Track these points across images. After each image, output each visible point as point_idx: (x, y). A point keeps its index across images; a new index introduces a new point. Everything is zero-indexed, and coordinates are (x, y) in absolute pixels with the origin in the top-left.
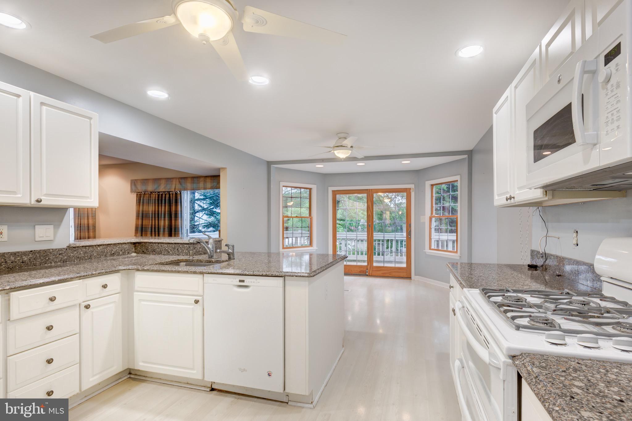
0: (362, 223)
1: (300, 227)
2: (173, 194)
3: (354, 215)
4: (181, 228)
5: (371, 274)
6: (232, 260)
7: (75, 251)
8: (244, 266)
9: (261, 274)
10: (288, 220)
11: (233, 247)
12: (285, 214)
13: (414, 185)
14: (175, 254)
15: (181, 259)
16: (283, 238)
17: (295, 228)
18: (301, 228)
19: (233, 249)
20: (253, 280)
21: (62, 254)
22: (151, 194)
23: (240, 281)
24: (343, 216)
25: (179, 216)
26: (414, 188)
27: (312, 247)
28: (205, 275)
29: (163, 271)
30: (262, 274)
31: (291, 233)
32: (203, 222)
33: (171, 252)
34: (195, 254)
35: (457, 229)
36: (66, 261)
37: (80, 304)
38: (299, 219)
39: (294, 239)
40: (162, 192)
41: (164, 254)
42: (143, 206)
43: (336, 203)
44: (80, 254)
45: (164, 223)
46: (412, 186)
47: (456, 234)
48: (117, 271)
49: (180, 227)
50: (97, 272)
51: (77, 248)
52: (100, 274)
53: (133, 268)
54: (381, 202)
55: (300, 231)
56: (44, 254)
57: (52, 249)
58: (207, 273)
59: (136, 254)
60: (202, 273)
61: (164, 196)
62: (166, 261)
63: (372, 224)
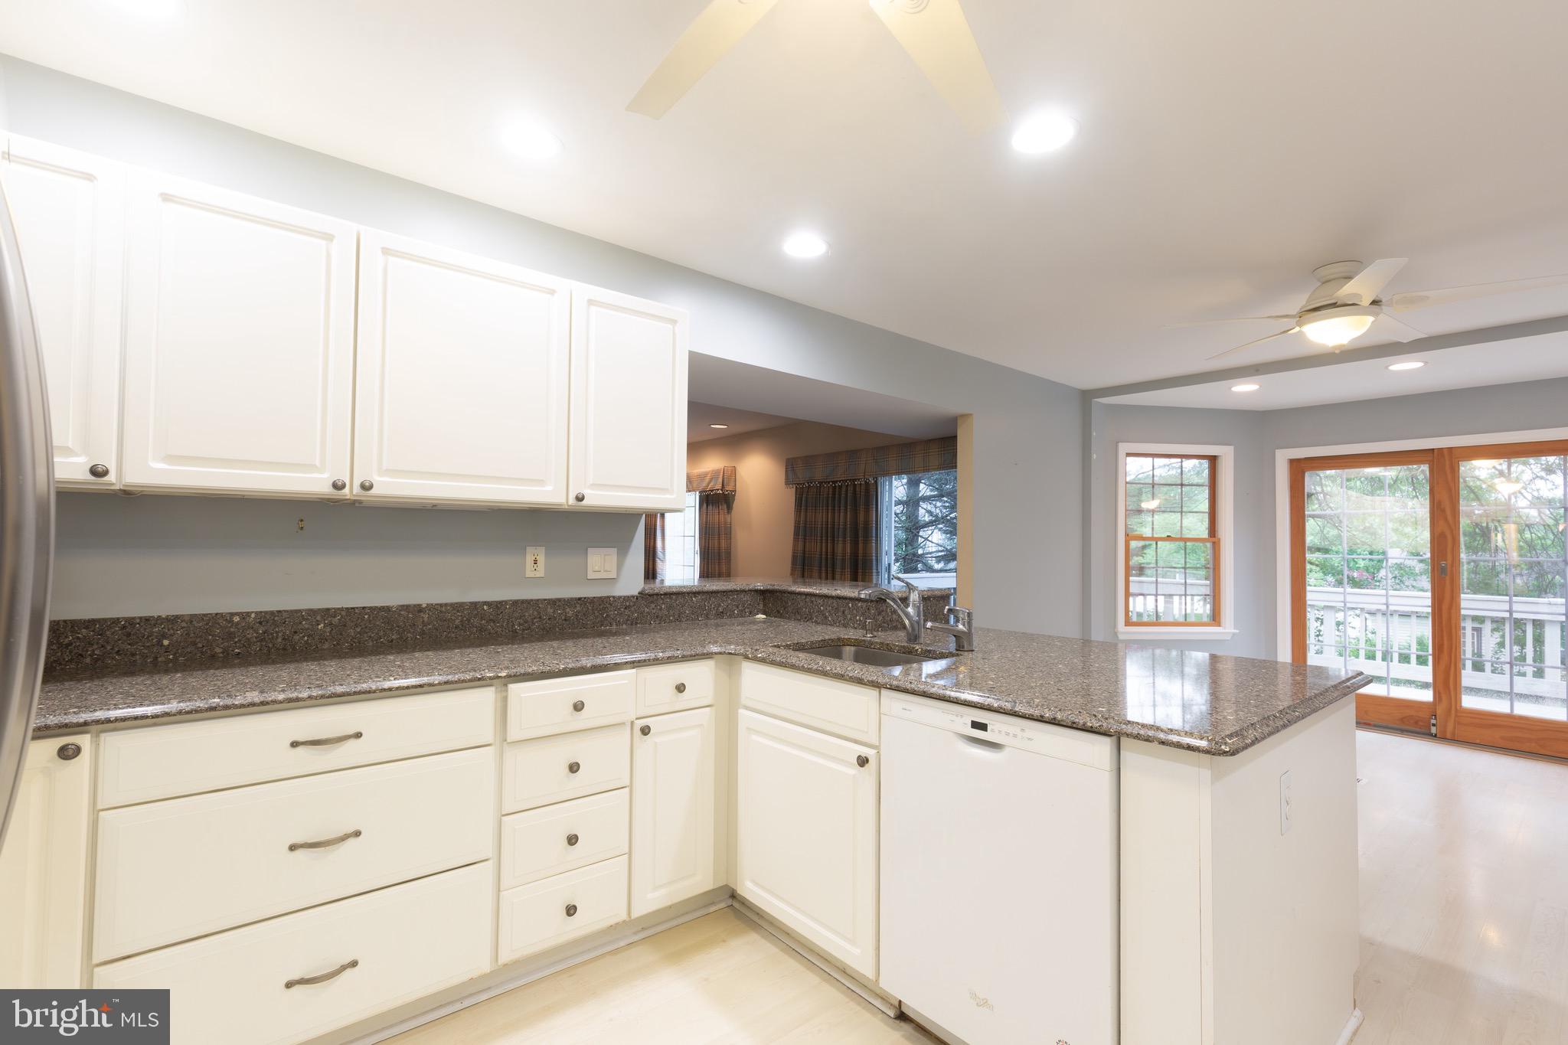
0: (1395, 561)
1: (1180, 566)
2: (861, 484)
3: (1361, 535)
4: (877, 560)
5: (1453, 734)
6: (966, 653)
7: (652, 602)
8: (992, 679)
9: (1037, 713)
10: (1144, 547)
11: (969, 616)
12: (1136, 531)
14: (838, 624)
15: (846, 637)
16: (1128, 594)
17: (1165, 569)
18: (1183, 570)
19: (970, 623)
20: (1012, 730)
21: (629, 607)
22: (820, 487)
23: (976, 725)
24: (1325, 538)
25: (872, 533)
27: (1220, 626)
28: (884, 692)
29: (793, 667)
30: (1042, 716)
31: (1152, 583)
32: (934, 549)
33: (830, 619)
34: (880, 626)
36: (636, 623)
37: (632, 723)
38: (1177, 543)
39: (1161, 599)
40: (840, 481)
41: (816, 622)
42: (806, 512)
43: (1298, 497)
44: (661, 609)
45: (844, 548)
48: (708, 656)
49: (874, 558)
50: (668, 654)
51: (655, 597)
52: (671, 660)
53: (737, 652)
54: (1472, 496)
55: (1179, 578)
56: (600, 605)
57: (614, 597)
58: (888, 686)
59: (764, 616)
60: (875, 685)
61: (844, 489)
62: (812, 639)
63: (1452, 566)
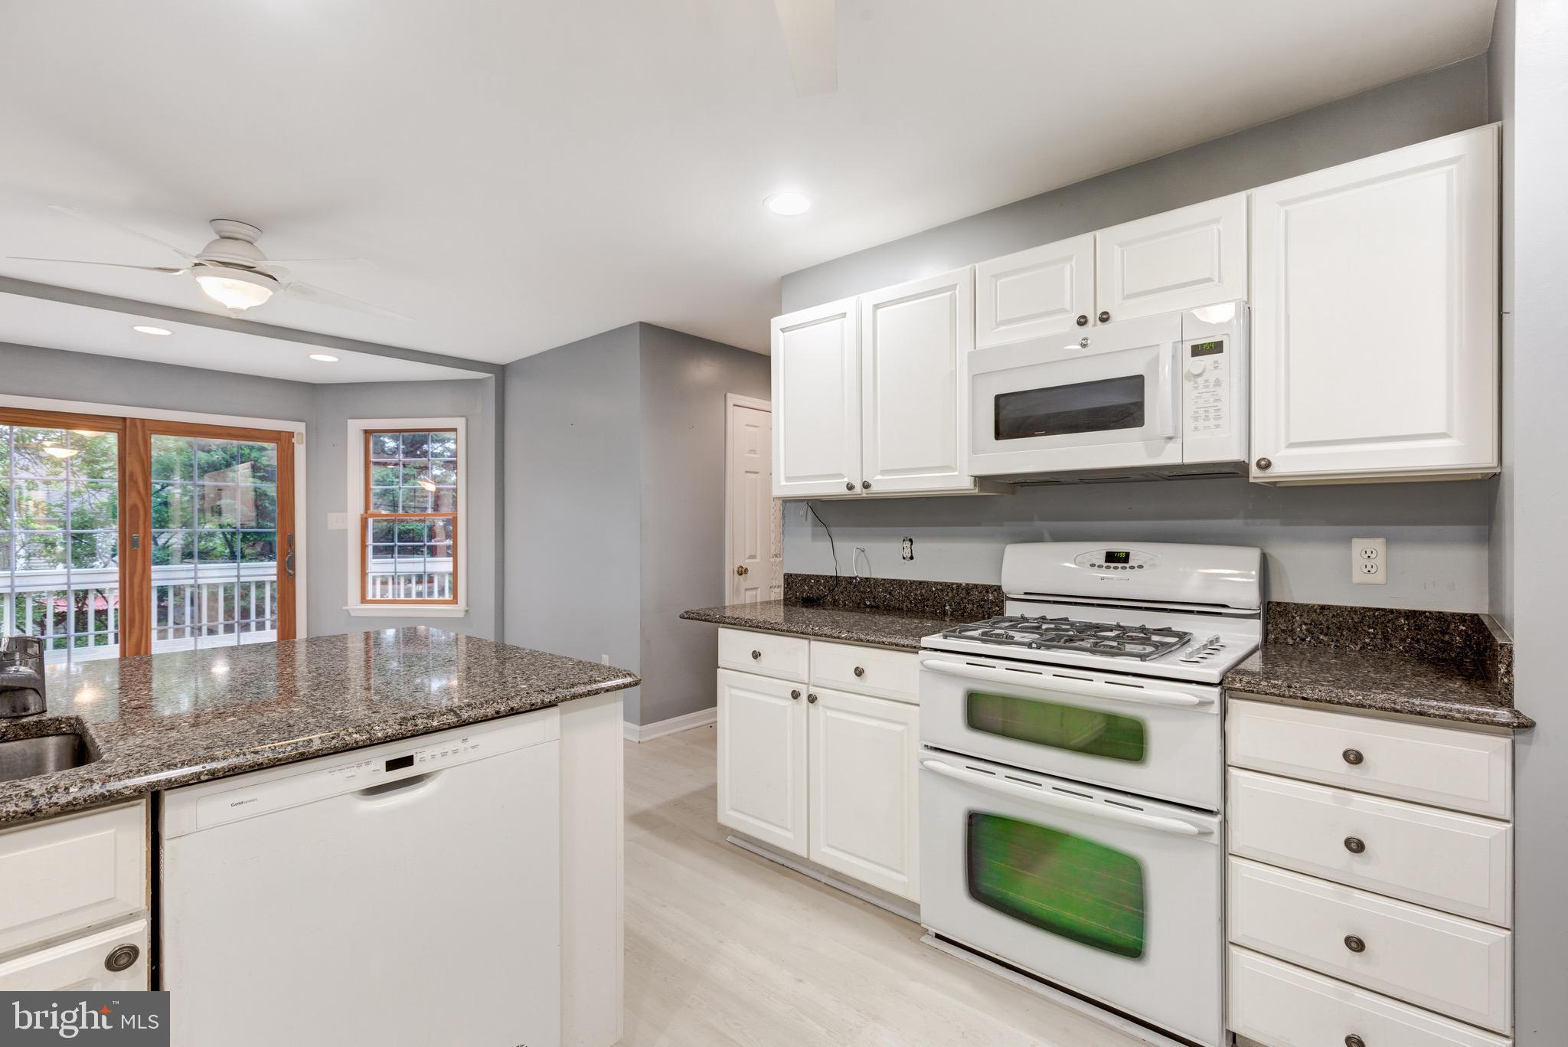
13: (304, 424)
20: (450, 746)
23: (392, 765)
26: (304, 433)
28: (171, 795)
35: (455, 546)
46: (298, 428)
47: (451, 559)
63: (144, 538)
